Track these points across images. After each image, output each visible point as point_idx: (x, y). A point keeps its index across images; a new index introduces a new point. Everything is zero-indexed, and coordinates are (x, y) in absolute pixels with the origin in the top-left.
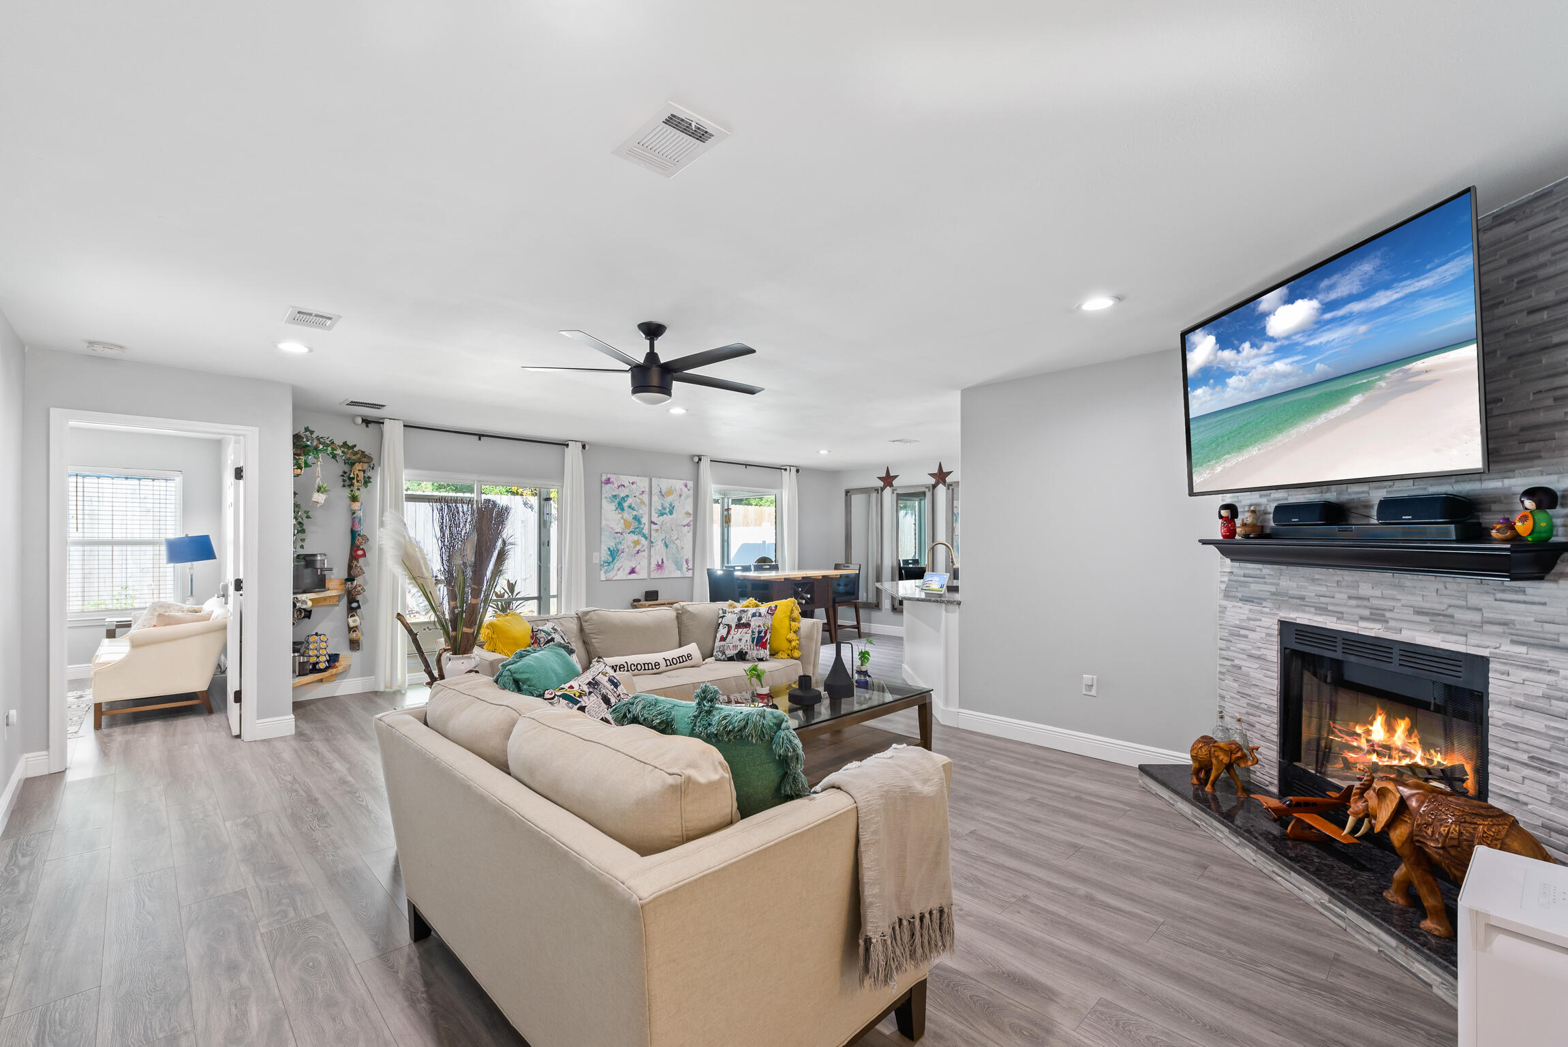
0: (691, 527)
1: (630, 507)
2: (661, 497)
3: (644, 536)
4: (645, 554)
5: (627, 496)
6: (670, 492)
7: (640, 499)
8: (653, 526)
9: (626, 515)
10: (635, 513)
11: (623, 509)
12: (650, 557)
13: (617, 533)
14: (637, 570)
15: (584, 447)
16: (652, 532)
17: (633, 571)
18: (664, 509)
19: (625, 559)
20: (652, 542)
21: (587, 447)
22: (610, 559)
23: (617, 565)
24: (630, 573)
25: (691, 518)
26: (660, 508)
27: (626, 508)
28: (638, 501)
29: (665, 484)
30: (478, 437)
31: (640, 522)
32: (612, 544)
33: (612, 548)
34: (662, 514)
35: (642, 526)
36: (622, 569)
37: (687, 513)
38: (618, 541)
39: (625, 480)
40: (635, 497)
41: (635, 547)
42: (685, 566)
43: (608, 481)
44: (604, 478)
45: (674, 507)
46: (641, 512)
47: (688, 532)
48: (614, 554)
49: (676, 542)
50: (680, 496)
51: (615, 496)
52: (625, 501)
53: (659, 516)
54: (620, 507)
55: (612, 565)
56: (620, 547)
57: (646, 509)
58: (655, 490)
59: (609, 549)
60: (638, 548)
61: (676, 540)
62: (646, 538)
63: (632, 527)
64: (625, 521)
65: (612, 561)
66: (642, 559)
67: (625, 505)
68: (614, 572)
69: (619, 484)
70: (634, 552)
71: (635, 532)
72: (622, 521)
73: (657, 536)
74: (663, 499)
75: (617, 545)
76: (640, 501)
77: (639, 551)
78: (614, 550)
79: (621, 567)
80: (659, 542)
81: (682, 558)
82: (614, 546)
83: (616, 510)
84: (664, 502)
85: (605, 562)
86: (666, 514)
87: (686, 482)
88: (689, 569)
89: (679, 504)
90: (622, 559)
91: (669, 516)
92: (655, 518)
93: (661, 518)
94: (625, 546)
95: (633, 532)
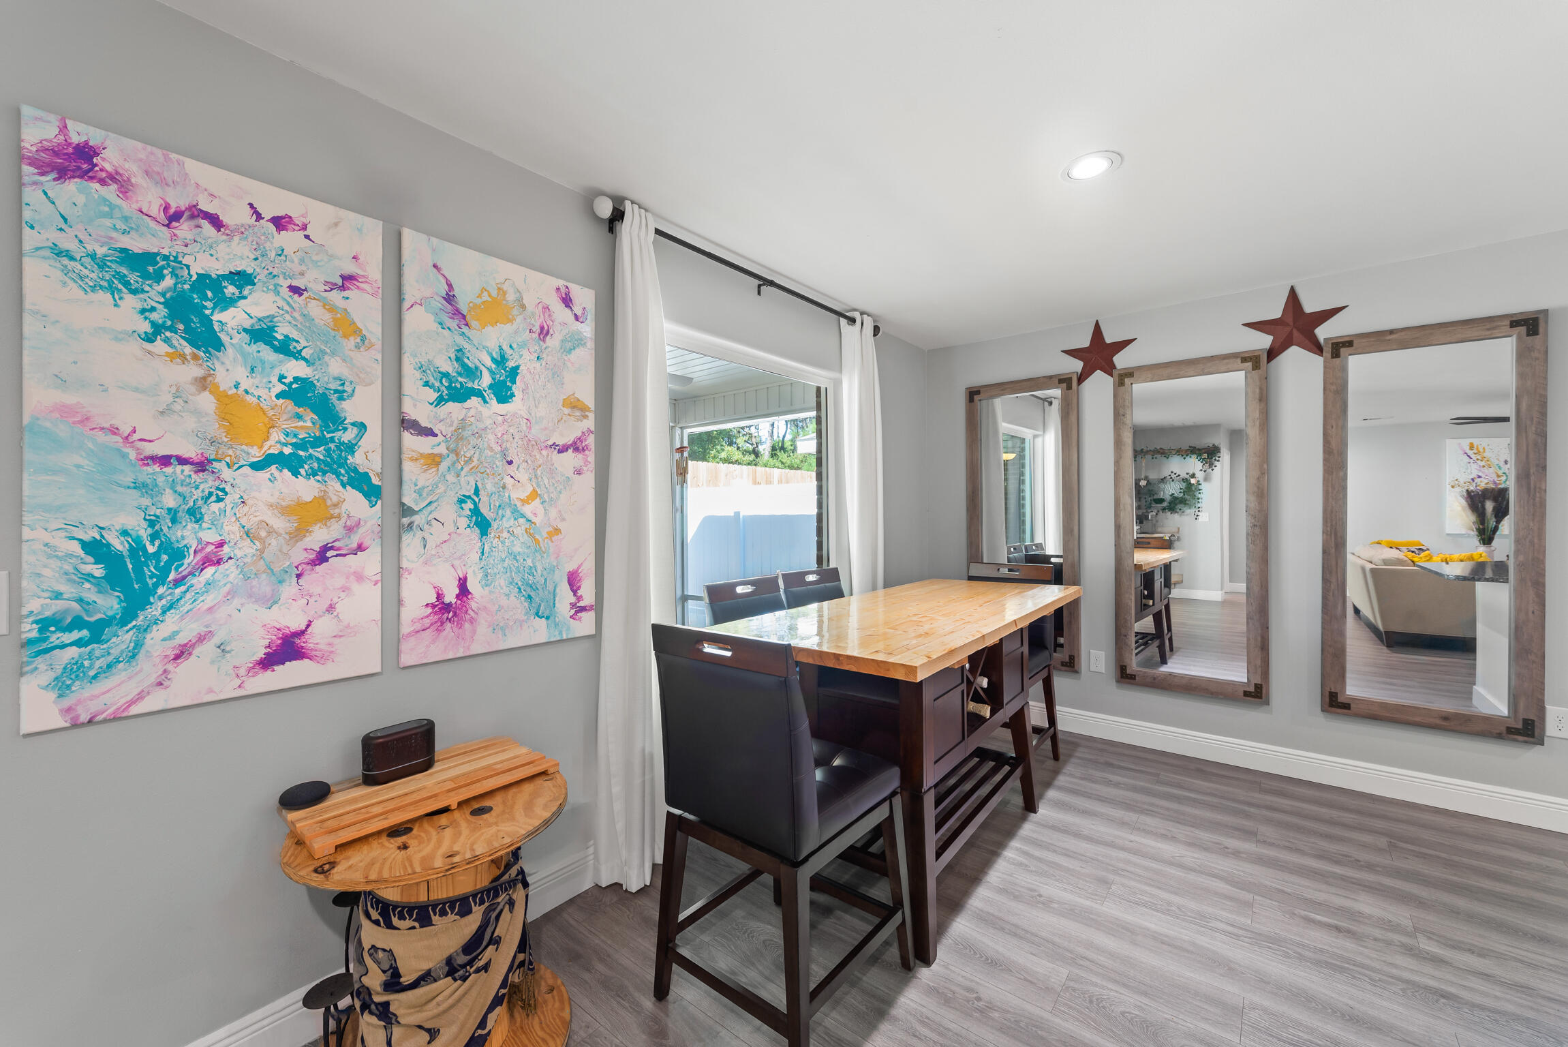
0: (591, 457)
1: (261, 333)
2: (453, 324)
3: (360, 481)
4: (370, 562)
5: (242, 279)
6: (498, 309)
7: (330, 308)
8: (411, 443)
10: (295, 369)
12: (394, 575)
13: (165, 461)
14: (317, 638)
16: (408, 466)
17: (284, 648)
18: (471, 373)
19: (231, 595)
20: (406, 511)
22: (110, 604)
24: (269, 661)
25: (590, 423)
26: (448, 367)
27: (234, 341)
28: (316, 313)
29: (466, 269)
31: (329, 416)
33: (119, 544)
34: (455, 394)
35: (346, 436)
36: (206, 650)
37: (574, 405)
38: (170, 501)
40: (295, 290)
41: (298, 534)
42: (565, 597)
45: (514, 372)
46: (335, 367)
47: (578, 472)
49: (527, 510)
50: (544, 333)
52: (225, 303)
53: (440, 401)
55: (123, 639)
56: (188, 535)
57: (371, 362)
58: (419, 283)
60: (319, 536)
61: (525, 502)
62: (372, 492)
63: (276, 436)
64: (224, 400)
65: (128, 615)
66: (345, 589)
67: (231, 320)
68: (148, 667)
69: (178, 201)
70: (299, 555)
71: (302, 462)
72: (207, 401)
73: (436, 486)
74: (465, 329)
75: (165, 524)
76: (328, 317)
77: (325, 548)
78: (137, 550)
79: (201, 639)
80: (447, 511)
81: (552, 570)
82: (144, 533)
83: (150, 339)
84: (467, 346)
85: (45, 625)
86: (479, 394)
87: (560, 283)
88: (583, 609)
89: (537, 365)
90: (210, 599)
91: (495, 406)
92: (419, 405)
93: (453, 409)
94: (231, 530)
95: (291, 464)
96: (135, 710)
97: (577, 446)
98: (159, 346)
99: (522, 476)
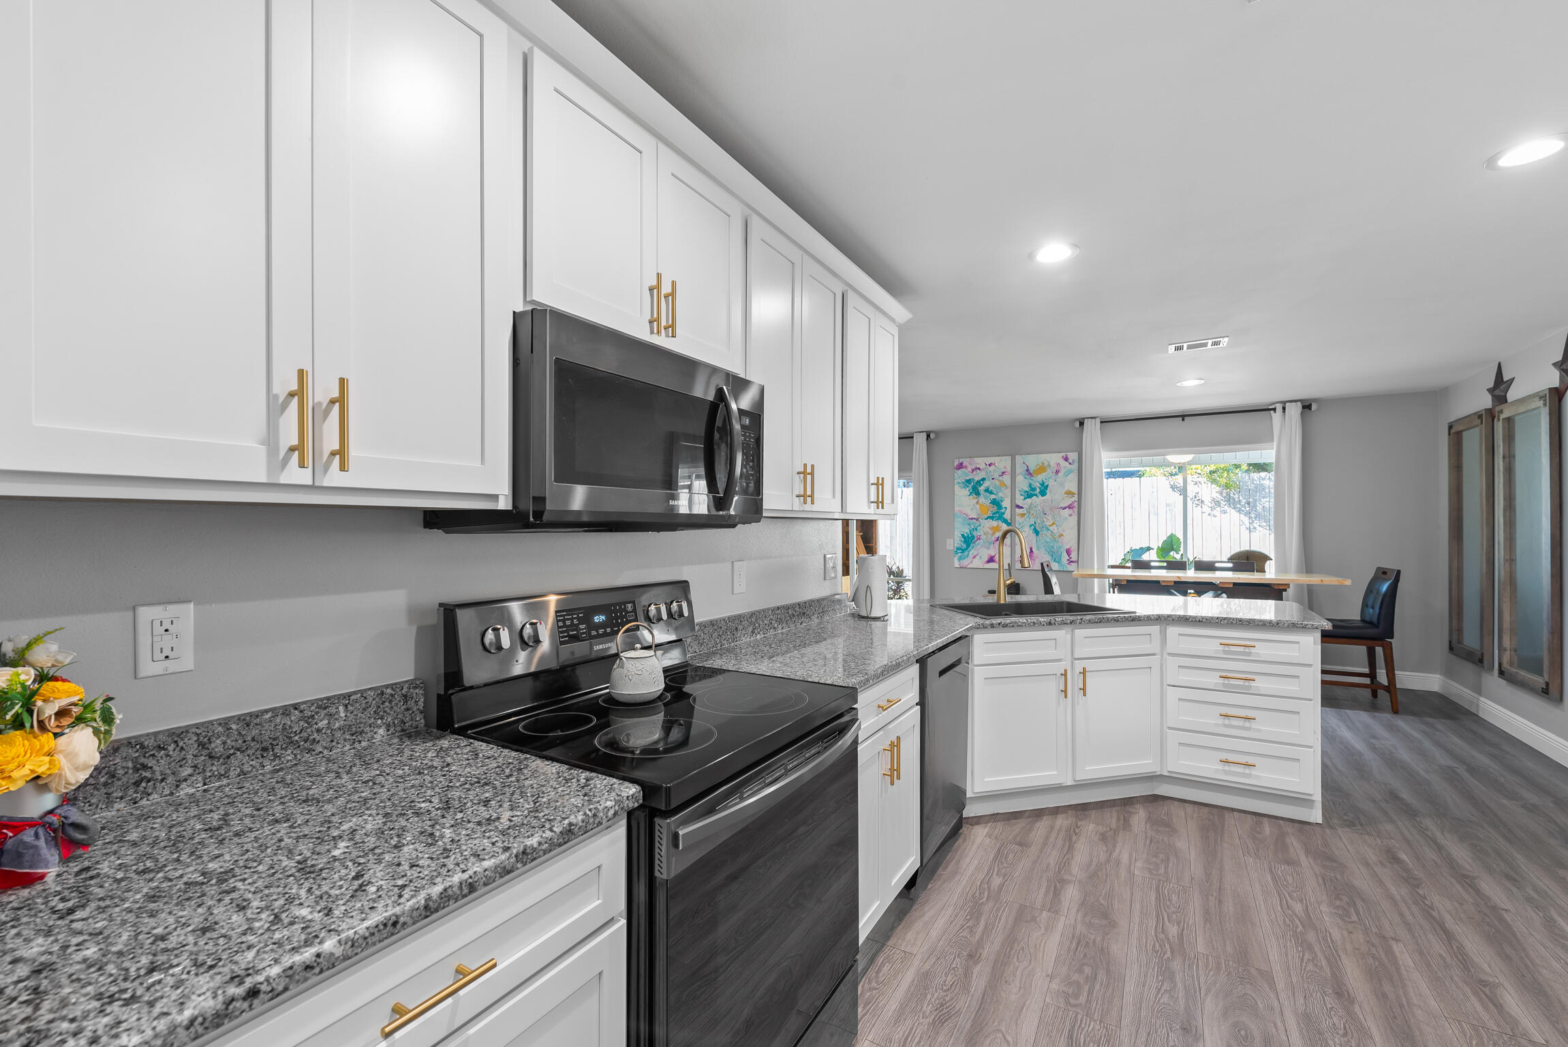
0: (1076, 510)
1: (987, 490)
2: (1028, 477)
3: (1005, 521)
5: (983, 479)
6: (1042, 469)
7: (999, 481)
8: (1018, 511)
9: (982, 500)
10: (993, 497)
11: (978, 494)
12: (1014, 544)
13: (972, 519)
15: (928, 436)
16: (1016, 517)
17: (991, 560)
18: (1034, 489)
19: (981, 546)
21: (932, 436)
22: (965, 546)
23: (972, 552)
24: (988, 562)
25: (1076, 498)
26: (1027, 489)
27: (982, 492)
28: (997, 483)
29: (1033, 461)
31: (1000, 507)
32: (966, 531)
33: (966, 535)
34: (1029, 496)
35: (1003, 511)
36: (978, 557)
37: (1069, 493)
38: (973, 527)
39: (980, 462)
40: (993, 479)
41: (993, 534)
42: (1065, 557)
43: (960, 466)
44: (956, 463)
45: (1047, 486)
46: (1001, 494)
47: (1070, 515)
48: (969, 540)
49: (1051, 528)
50: (1057, 472)
51: (969, 481)
52: (981, 485)
53: (1025, 499)
54: (976, 492)
55: (966, 553)
56: (975, 533)
57: (1008, 492)
58: (1020, 469)
59: (963, 535)
61: (1051, 526)
62: (1008, 524)
63: (989, 512)
64: (981, 505)
65: (967, 548)
67: (981, 489)
68: (969, 559)
69: (973, 468)
70: (994, 539)
71: (994, 517)
72: (978, 506)
73: (1023, 522)
74: (1032, 478)
75: (972, 532)
76: (999, 483)
77: (998, 537)
78: (968, 536)
79: (977, 555)
80: (1027, 529)
82: (969, 533)
83: (970, 496)
84: (1032, 482)
85: (957, 548)
86: (1036, 495)
87: (1064, 454)
88: (1072, 562)
89: (1055, 483)
90: (979, 547)
91: (1040, 497)
92: (1019, 500)
93: (1029, 501)
94: (982, 533)
95: (991, 518)
96: (968, 567)
97: (1070, 507)
99: (1050, 518)
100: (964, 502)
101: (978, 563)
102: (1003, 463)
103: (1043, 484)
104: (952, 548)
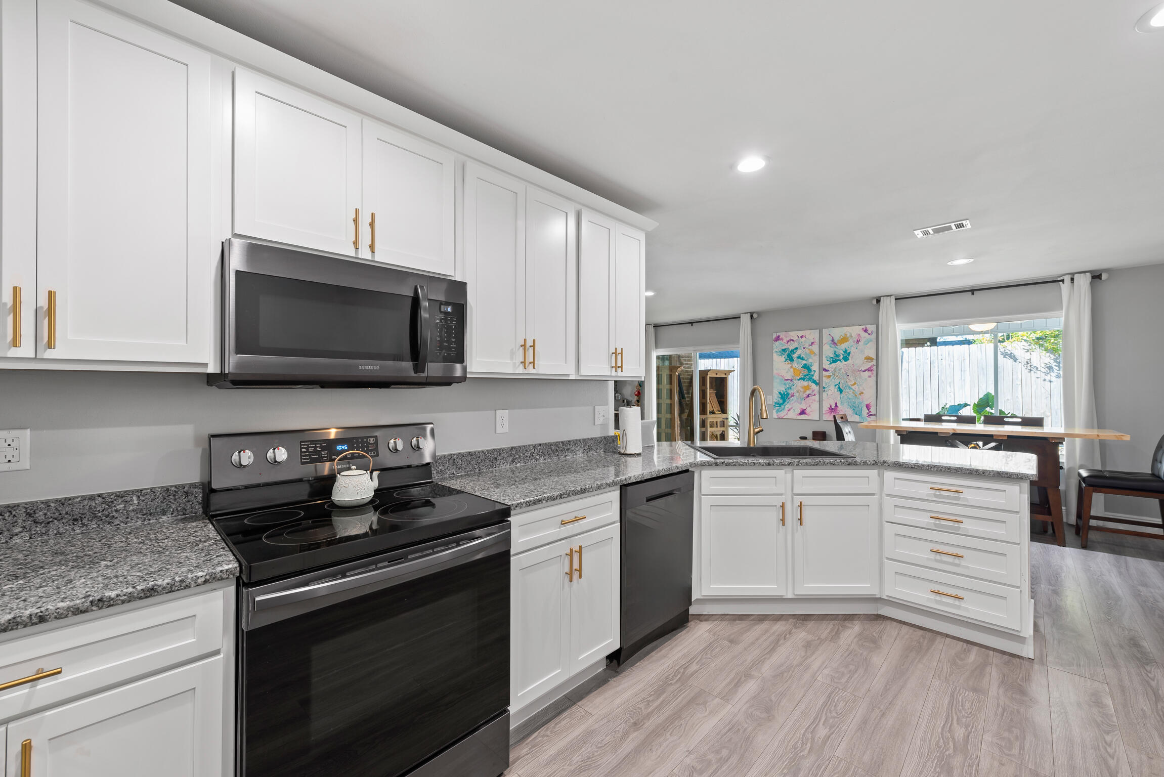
0: (875, 372)
1: (799, 357)
2: (833, 346)
3: (814, 382)
4: (817, 397)
5: (796, 349)
6: (844, 339)
7: (809, 349)
8: (825, 373)
9: (795, 365)
10: (804, 362)
11: (792, 360)
12: (820, 401)
13: (787, 380)
14: (808, 411)
15: (752, 316)
16: (824, 378)
17: (803, 412)
18: (838, 356)
19: (795, 402)
20: (824, 388)
21: (755, 316)
22: (781, 401)
23: (788, 406)
24: (801, 414)
25: (874, 362)
26: (833, 356)
27: (795, 359)
28: (808, 351)
29: (837, 333)
30: (691, 324)
31: (810, 370)
32: (782, 389)
33: (782, 393)
34: (835, 361)
35: (812, 373)
36: (792, 410)
37: (869, 359)
38: (788, 386)
39: (794, 335)
40: (804, 348)
41: (805, 392)
42: (865, 411)
43: (778, 339)
44: (775, 336)
45: (849, 353)
46: (810, 360)
47: (870, 377)
48: (785, 397)
49: (853, 387)
50: (858, 341)
51: (784, 350)
52: (794, 353)
53: (831, 363)
54: (790, 358)
55: (783, 407)
56: (790, 391)
57: (817, 358)
58: (827, 339)
59: (780, 393)
60: (808, 392)
61: (852, 385)
62: (817, 384)
63: (801, 374)
64: (794, 369)
65: (783, 403)
66: (812, 402)
67: (795, 356)
68: (785, 412)
69: (788, 339)
70: (805, 395)
71: (805, 378)
72: (792, 370)
73: (829, 382)
74: (836, 346)
75: (787, 390)
76: (809, 351)
77: (809, 395)
78: (784, 393)
79: (792, 408)
80: (833, 388)
81: (861, 403)
82: (785, 391)
83: (785, 361)
84: (837, 350)
85: (775, 403)
86: (840, 360)
87: (864, 327)
88: (871, 415)
89: (856, 350)
90: (793, 402)
91: (844, 362)
92: (826, 365)
93: (834, 365)
94: (795, 391)
95: (803, 379)
96: (784, 418)
97: (869, 370)
98: (786, 362)
99: (852, 379)
100: (780, 367)
101: (793, 415)
102: (812, 335)
103: (845, 351)
104: (771, 403)
